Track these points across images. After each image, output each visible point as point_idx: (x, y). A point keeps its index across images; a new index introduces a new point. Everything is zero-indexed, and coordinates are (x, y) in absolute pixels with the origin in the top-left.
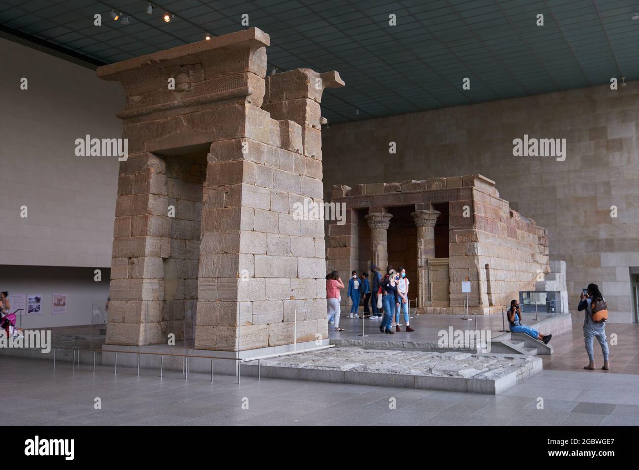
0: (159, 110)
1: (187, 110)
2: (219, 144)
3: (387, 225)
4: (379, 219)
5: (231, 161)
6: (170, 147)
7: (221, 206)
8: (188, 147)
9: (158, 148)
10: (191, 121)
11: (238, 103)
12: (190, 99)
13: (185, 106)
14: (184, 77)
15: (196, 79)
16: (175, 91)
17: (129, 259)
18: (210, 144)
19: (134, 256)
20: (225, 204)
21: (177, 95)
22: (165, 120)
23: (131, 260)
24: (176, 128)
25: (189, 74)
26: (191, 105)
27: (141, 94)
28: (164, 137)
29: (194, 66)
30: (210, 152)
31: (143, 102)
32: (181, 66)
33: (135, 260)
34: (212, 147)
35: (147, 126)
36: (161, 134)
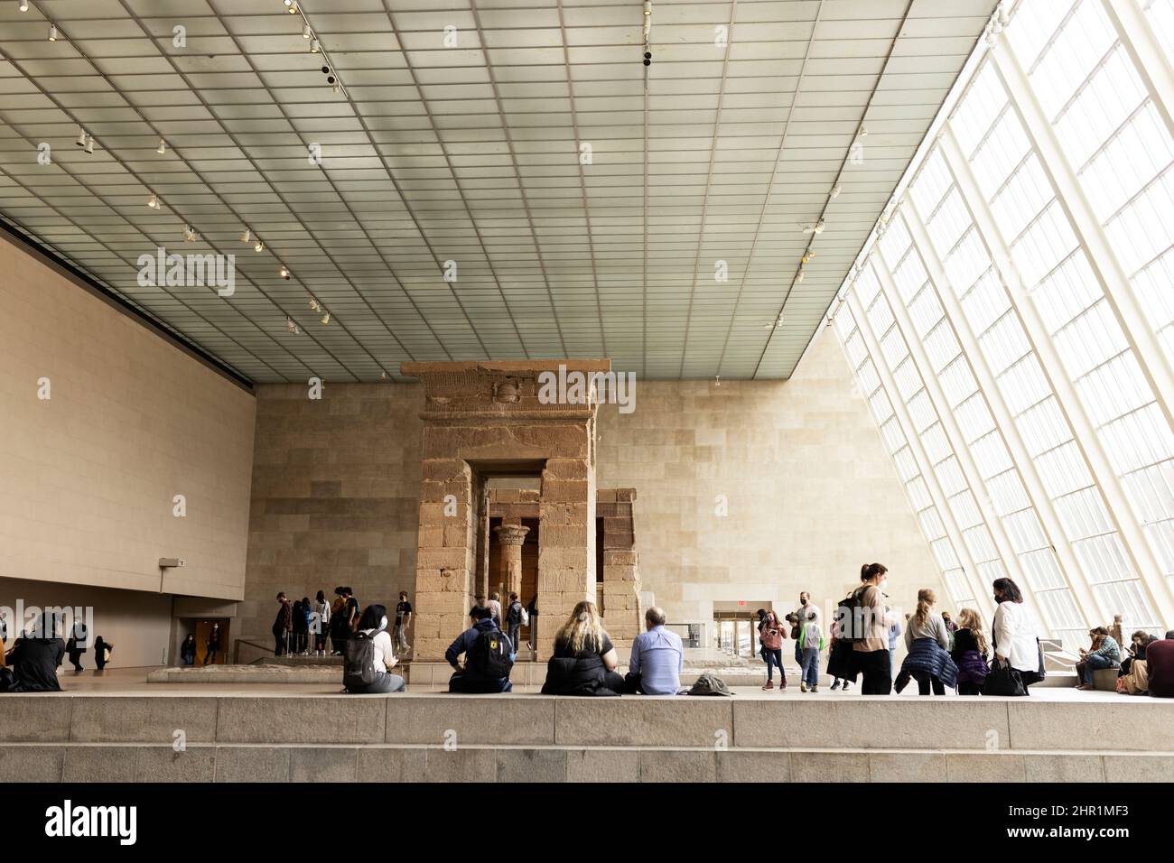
0: (478, 417)
1: (514, 423)
2: (556, 461)
3: (521, 540)
4: (516, 533)
5: (572, 480)
6: (492, 457)
7: (562, 522)
8: (521, 460)
9: (475, 457)
10: (520, 434)
11: (578, 424)
12: (522, 412)
13: (513, 418)
14: (512, 389)
15: (524, 393)
16: (498, 400)
17: (442, 570)
18: (545, 460)
19: (448, 568)
20: (567, 521)
21: (500, 405)
22: (484, 428)
23: (445, 572)
24: (500, 439)
25: (517, 387)
26: (521, 418)
27: (448, 397)
28: (484, 446)
29: (523, 379)
30: (545, 468)
31: (452, 405)
32: (508, 377)
33: (451, 572)
34: (548, 463)
35: (460, 432)
36: (480, 443)
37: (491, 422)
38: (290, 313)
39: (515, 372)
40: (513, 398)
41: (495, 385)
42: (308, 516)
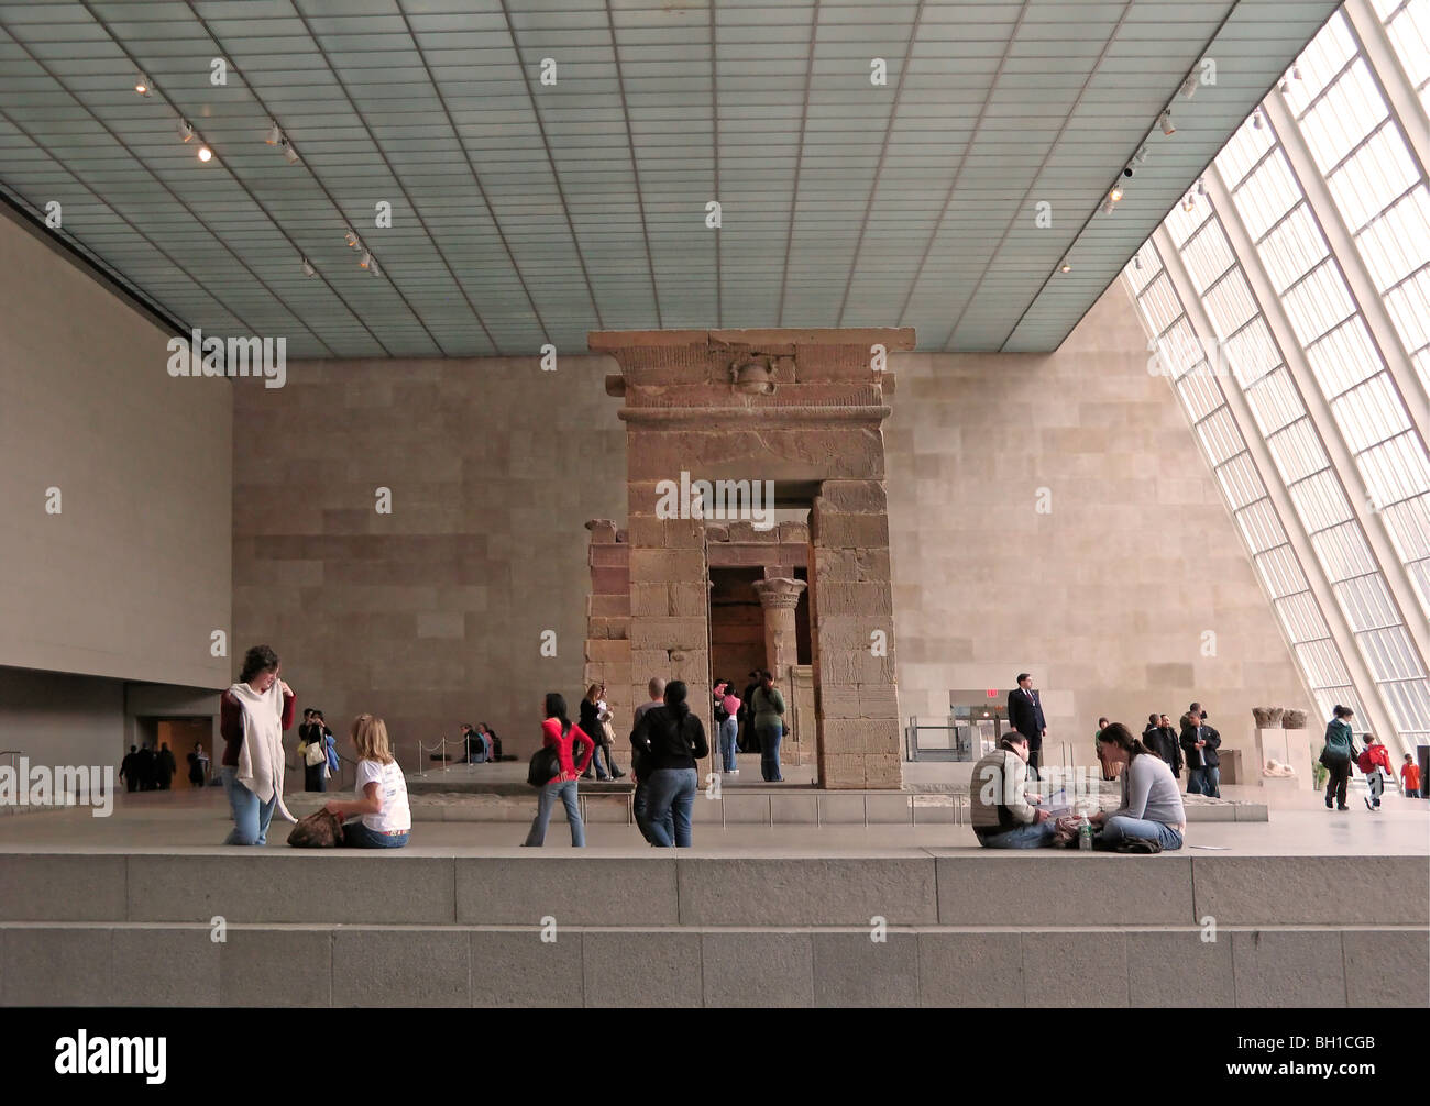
0: (711, 416)
1: (768, 425)
2: (836, 484)
5: (863, 513)
7: (852, 577)
10: (777, 441)
11: (866, 427)
12: (780, 408)
13: (766, 418)
14: (761, 373)
15: (781, 379)
16: (741, 391)
17: (669, 652)
18: (818, 483)
19: (680, 648)
20: (859, 576)
21: (742, 397)
22: (721, 434)
23: (676, 654)
24: (747, 450)
25: (769, 370)
26: (779, 418)
27: (661, 385)
28: (722, 461)
29: (778, 358)
30: (821, 495)
31: (669, 399)
32: (755, 354)
33: (682, 653)
34: (824, 487)
35: (683, 439)
36: (716, 457)
37: (730, 425)
38: (306, 251)
39: (766, 347)
40: (763, 387)
41: (735, 366)
42: (321, 562)
